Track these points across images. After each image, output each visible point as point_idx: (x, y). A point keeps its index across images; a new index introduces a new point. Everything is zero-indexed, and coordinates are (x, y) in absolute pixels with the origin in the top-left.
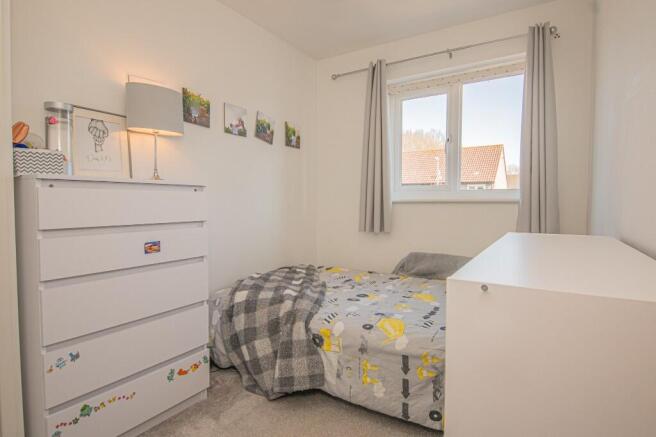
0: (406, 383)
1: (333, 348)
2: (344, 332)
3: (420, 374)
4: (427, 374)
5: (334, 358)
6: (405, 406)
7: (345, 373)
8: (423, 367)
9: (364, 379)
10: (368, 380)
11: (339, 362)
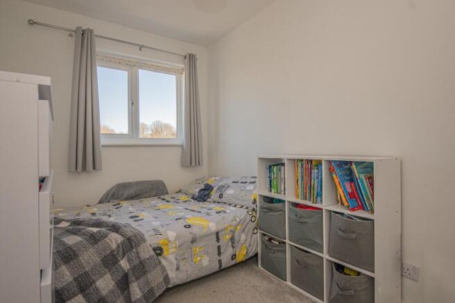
0: (219, 248)
1: (171, 251)
2: (177, 235)
3: (226, 238)
4: (228, 237)
5: (172, 258)
6: (220, 261)
7: (182, 263)
8: (226, 234)
9: (195, 260)
10: (198, 258)
11: (176, 259)
